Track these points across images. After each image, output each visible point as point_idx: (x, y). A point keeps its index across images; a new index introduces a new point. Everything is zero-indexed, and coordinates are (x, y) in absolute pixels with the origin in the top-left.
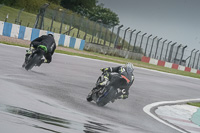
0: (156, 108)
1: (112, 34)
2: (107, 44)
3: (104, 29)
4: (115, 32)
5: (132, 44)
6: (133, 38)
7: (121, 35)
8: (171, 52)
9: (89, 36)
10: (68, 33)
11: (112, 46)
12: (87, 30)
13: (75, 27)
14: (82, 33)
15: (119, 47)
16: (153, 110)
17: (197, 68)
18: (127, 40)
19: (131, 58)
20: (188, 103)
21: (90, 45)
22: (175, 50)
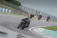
0: (33, 29)
1: (19, 8)
2: (18, 11)
3: (17, 7)
4: (20, 7)
5: (25, 11)
6: (25, 9)
7: (22, 8)
8: (36, 13)
9: (13, 9)
10: (7, 8)
11: (20, 12)
12: (12, 7)
13: (9, 6)
14: (11, 8)
15: (21, 12)
16: (32, 30)
17: (43, 17)
18: (24, 10)
19: (25, 15)
20: (42, 28)
21: (13, 12)
22: (37, 12)
